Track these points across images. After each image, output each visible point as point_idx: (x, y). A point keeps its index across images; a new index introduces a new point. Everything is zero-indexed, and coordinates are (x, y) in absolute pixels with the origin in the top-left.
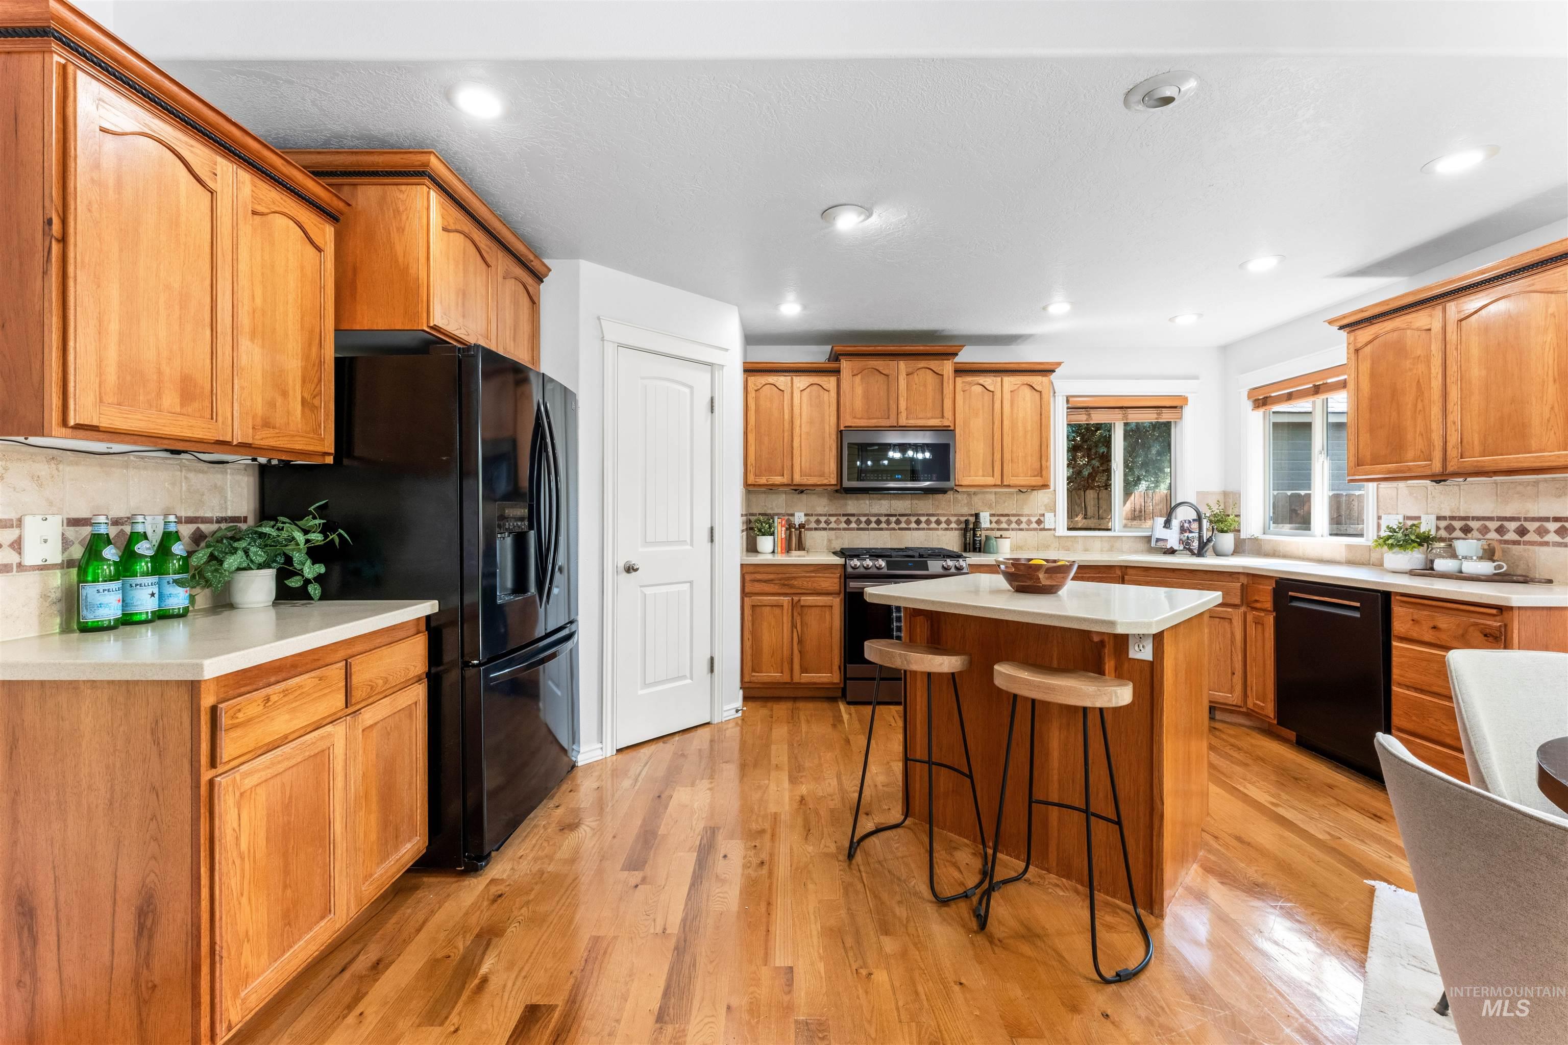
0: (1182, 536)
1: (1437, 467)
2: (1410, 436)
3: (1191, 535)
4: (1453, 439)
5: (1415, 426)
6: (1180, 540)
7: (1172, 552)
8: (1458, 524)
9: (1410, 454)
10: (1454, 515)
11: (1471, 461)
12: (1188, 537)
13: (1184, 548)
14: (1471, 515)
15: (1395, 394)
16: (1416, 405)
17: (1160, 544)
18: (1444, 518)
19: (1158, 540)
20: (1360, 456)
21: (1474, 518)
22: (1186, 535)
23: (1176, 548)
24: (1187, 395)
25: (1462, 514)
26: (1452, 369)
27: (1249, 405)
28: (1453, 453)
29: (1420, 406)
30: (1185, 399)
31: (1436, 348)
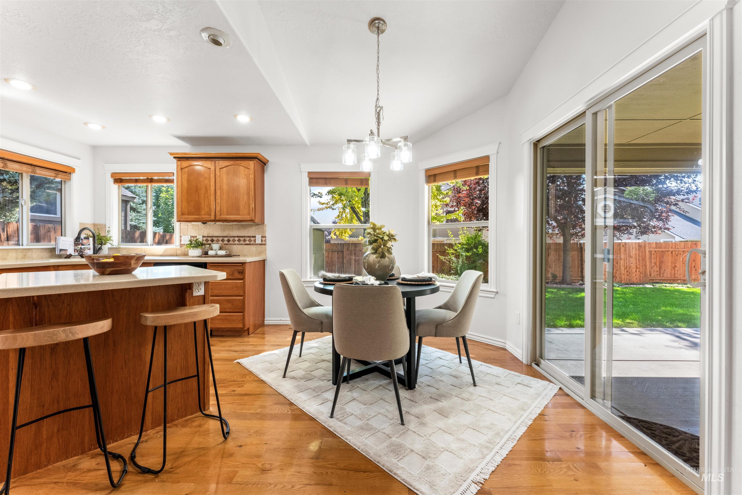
0: (76, 248)
1: (213, 218)
2: (203, 206)
3: (83, 247)
4: (218, 209)
5: (205, 203)
6: (75, 250)
7: (69, 256)
8: (209, 239)
9: (203, 212)
10: (208, 235)
11: (224, 217)
12: (81, 248)
13: (79, 254)
14: (214, 236)
15: (197, 190)
16: (205, 195)
17: (62, 252)
18: (205, 237)
19: (61, 250)
20: (183, 211)
21: (215, 237)
22: (80, 246)
23: (73, 254)
24: (74, 167)
25: (211, 235)
26: (218, 184)
27: (112, 180)
28: (218, 213)
29: (206, 196)
30: (73, 170)
31: (212, 175)
